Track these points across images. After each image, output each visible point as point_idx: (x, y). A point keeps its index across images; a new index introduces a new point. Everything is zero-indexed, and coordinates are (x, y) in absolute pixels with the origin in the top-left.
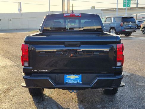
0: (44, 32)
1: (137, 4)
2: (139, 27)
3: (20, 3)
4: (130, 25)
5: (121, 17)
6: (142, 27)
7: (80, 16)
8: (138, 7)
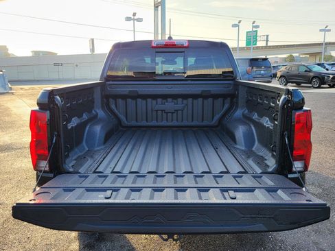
0: (109, 81)
1: (267, 41)
2: (275, 75)
3: (93, 40)
4: (262, 72)
5: (248, 59)
6: (278, 75)
7: (186, 45)
8: (269, 45)
